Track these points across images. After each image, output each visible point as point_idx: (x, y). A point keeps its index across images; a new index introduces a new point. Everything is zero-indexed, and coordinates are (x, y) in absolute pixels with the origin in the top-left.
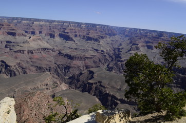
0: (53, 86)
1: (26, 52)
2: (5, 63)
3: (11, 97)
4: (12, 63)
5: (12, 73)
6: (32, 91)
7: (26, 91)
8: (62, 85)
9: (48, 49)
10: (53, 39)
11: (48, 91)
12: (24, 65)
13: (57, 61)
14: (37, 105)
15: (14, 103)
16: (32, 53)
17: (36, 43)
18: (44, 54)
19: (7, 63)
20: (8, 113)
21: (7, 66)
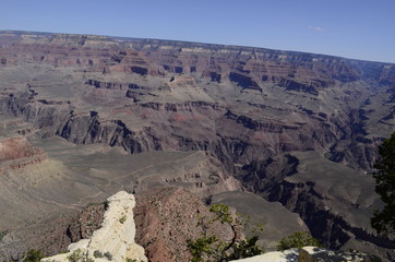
0: (209, 181)
1: (162, 108)
2: (123, 125)
3: (129, 192)
4: (136, 126)
5: (134, 147)
6: (167, 185)
7: (158, 184)
8: (228, 181)
9: (205, 104)
10: (216, 83)
11: (200, 190)
12: (158, 133)
13: (222, 129)
14: (175, 214)
15: (132, 204)
16: (175, 110)
17: (182, 90)
18: (196, 114)
19: (128, 126)
20: (122, 221)
21: (127, 132)
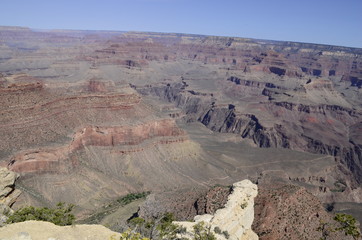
0: (334, 187)
1: (296, 108)
2: (256, 120)
3: (253, 182)
4: (268, 123)
5: (263, 141)
6: (289, 183)
7: (281, 180)
9: (341, 109)
10: (356, 88)
11: (322, 194)
12: (288, 131)
13: (357, 137)
14: (293, 212)
15: (255, 193)
16: (308, 112)
17: (318, 93)
18: (330, 117)
19: (260, 122)
20: (243, 206)
21: (259, 127)
